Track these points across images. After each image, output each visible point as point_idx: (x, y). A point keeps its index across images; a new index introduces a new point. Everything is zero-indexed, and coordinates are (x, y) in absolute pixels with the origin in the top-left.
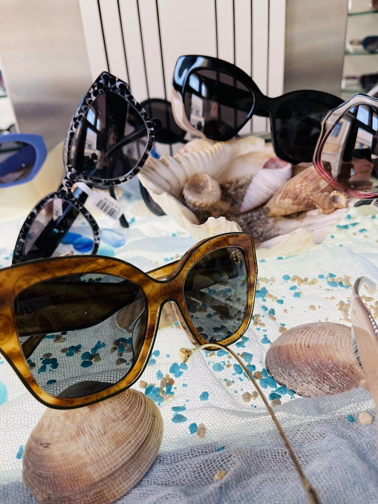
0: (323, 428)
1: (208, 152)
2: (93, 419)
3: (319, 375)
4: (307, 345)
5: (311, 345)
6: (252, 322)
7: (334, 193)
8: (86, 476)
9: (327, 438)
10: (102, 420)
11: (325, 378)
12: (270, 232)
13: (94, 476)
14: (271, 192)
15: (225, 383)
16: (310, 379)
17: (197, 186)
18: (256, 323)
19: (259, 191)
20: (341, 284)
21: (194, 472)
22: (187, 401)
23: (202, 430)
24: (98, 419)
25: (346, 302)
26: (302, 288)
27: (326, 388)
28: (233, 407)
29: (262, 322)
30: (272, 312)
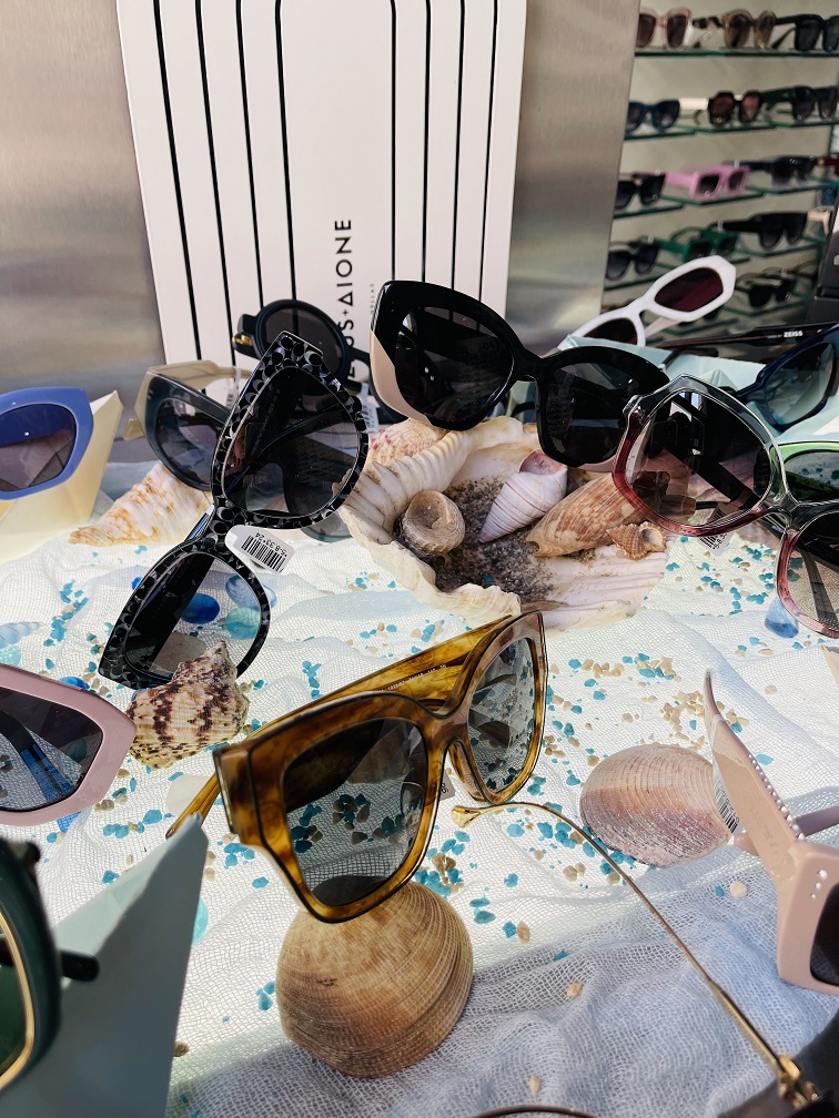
0: (690, 910)
1: (439, 452)
2: (389, 936)
3: (668, 832)
4: (645, 789)
5: (651, 789)
6: (543, 749)
7: (645, 526)
8: (399, 1015)
9: (696, 922)
10: (400, 935)
11: (676, 837)
12: (535, 581)
13: (411, 1014)
14: (536, 513)
15: (532, 854)
16: (655, 839)
17: (422, 511)
18: (549, 751)
19: (516, 511)
20: (659, 671)
21: (538, 989)
22: (487, 889)
23: (524, 932)
24: (395, 934)
25: (674, 705)
26: (604, 682)
27: (679, 850)
28: (559, 894)
29: (558, 749)
30: (570, 729)
